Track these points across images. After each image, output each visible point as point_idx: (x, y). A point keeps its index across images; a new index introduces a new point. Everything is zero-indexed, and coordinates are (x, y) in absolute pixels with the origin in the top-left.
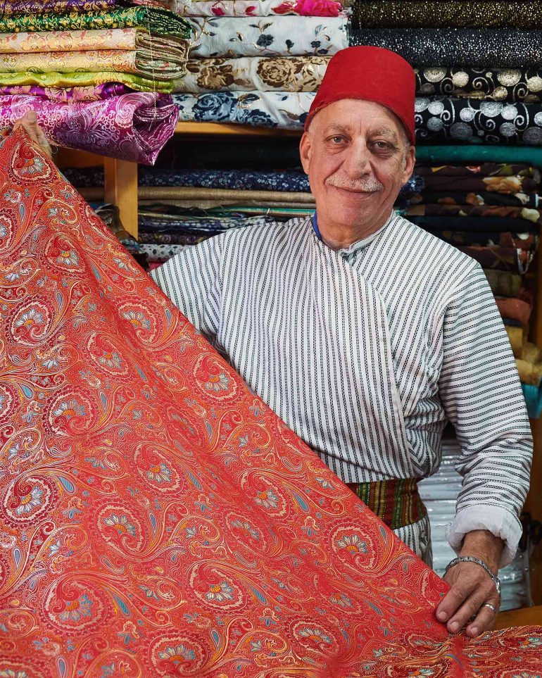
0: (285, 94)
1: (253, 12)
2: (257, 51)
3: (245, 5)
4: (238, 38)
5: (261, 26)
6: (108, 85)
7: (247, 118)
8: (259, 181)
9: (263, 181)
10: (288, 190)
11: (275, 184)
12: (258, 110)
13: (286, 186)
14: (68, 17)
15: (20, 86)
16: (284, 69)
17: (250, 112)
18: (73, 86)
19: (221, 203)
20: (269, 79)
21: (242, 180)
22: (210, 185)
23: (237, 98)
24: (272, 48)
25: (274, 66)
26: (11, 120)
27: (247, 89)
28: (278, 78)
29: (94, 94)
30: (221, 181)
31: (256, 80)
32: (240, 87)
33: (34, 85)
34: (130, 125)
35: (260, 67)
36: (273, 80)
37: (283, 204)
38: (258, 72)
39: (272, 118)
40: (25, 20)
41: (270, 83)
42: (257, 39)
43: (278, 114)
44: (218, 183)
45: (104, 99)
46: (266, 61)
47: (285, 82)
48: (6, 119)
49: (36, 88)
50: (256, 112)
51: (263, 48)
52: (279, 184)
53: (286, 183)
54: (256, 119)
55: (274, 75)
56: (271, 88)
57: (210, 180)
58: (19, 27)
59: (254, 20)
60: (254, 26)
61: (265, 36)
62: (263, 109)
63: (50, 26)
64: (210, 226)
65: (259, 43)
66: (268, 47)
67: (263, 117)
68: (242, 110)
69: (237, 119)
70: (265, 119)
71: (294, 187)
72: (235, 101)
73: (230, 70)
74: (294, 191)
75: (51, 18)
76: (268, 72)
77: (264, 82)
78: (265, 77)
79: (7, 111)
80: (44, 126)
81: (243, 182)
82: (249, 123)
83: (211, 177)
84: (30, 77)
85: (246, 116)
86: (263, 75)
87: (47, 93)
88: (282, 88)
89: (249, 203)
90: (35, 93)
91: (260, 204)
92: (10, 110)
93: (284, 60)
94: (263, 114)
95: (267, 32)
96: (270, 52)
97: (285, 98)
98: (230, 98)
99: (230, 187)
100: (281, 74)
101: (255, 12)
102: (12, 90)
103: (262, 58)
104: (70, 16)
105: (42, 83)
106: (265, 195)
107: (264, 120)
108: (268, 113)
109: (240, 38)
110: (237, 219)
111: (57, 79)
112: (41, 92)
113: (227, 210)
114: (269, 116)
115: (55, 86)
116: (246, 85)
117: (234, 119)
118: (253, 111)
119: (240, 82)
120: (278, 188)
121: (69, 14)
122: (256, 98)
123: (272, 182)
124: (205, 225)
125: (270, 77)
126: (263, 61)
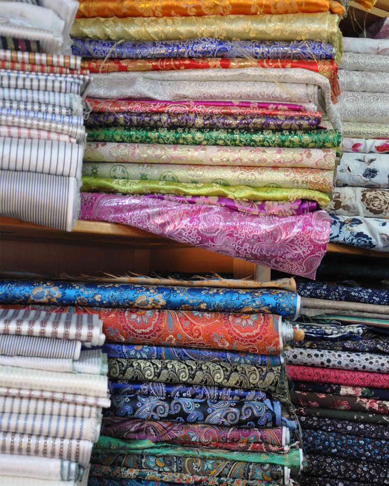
0: (384, 220)
1: (359, 148)
2: (362, 182)
3: (353, 142)
4: (347, 170)
5: (367, 161)
6: (304, 200)
7: (352, 239)
8: (353, 294)
9: (357, 294)
10: (379, 303)
11: (366, 297)
12: (362, 233)
13: (378, 299)
14: (262, 134)
15: (207, 196)
16: (385, 199)
17: (355, 234)
18: (264, 201)
19: (323, 312)
20: (372, 207)
21: (338, 292)
22: (308, 295)
23: (343, 221)
24: (376, 180)
25: (376, 195)
26: (199, 228)
27: (350, 214)
28: (379, 207)
29: (291, 209)
30: (318, 291)
31: (361, 207)
32: (345, 212)
33: (222, 197)
34: (326, 242)
35: (364, 195)
36: (374, 208)
37: (376, 315)
38: (362, 200)
39: (373, 241)
40: (215, 134)
41: (371, 210)
42: (363, 172)
43: (379, 237)
44: (316, 294)
45: (298, 214)
46: (368, 191)
47: (384, 210)
48: (194, 228)
49: (224, 200)
50: (360, 235)
51: (368, 179)
52: (371, 297)
53: (377, 297)
54: (360, 241)
55: (376, 203)
56: (372, 214)
57: (309, 290)
58: (208, 140)
59: (360, 156)
60: (360, 160)
61: (370, 170)
62: (366, 232)
63: (241, 141)
64: (315, 332)
65: (365, 175)
66: (372, 179)
67: (365, 239)
68: (349, 232)
69: (344, 239)
70: (368, 241)
71: (385, 301)
72: (343, 224)
73: (339, 197)
74: (384, 305)
75: (243, 133)
76: (371, 201)
77: (367, 209)
78: (368, 205)
79: (195, 219)
80: (233, 236)
81: (339, 294)
82: (353, 244)
83: (308, 288)
84: (217, 188)
85: (352, 237)
86: (367, 203)
87: (237, 205)
88: (380, 215)
89: (347, 313)
90: (223, 204)
91: (356, 314)
92: (198, 219)
93: (383, 191)
94: (366, 236)
95: (372, 166)
96: (373, 184)
97: (384, 224)
98: (337, 221)
99: (326, 298)
100: (382, 203)
101: (361, 148)
102: (197, 200)
103: (364, 189)
104: (264, 133)
105: (231, 196)
106: (360, 306)
107: (366, 242)
108: (370, 236)
109: (349, 169)
110: (336, 326)
111: (247, 193)
112: (230, 204)
113: (328, 318)
114: (371, 239)
115: (245, 199)
116: (352, 210)
117: (342, 239)
118: (358, 233)
119: (346, 208)
120: (370, 301)
121: (262, 132)
122: (360, 222)
123: (364, 295)
124: (311, 331)
125: (373, 205)
126: (365, 191)
